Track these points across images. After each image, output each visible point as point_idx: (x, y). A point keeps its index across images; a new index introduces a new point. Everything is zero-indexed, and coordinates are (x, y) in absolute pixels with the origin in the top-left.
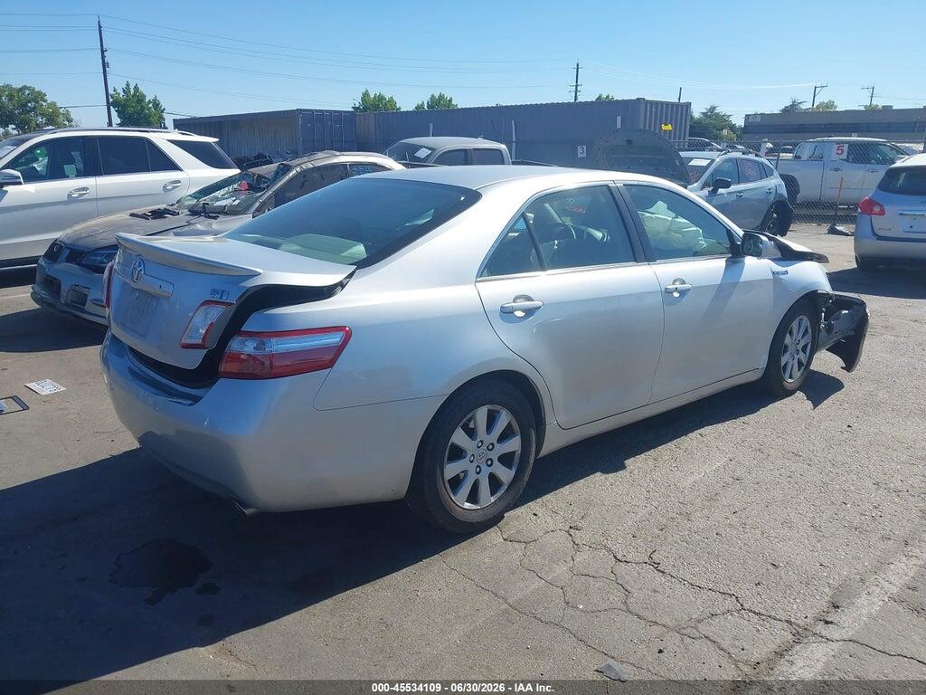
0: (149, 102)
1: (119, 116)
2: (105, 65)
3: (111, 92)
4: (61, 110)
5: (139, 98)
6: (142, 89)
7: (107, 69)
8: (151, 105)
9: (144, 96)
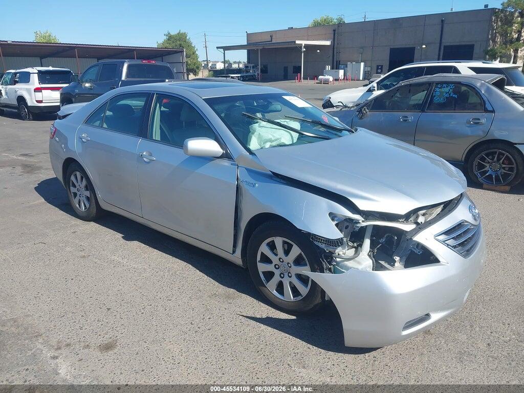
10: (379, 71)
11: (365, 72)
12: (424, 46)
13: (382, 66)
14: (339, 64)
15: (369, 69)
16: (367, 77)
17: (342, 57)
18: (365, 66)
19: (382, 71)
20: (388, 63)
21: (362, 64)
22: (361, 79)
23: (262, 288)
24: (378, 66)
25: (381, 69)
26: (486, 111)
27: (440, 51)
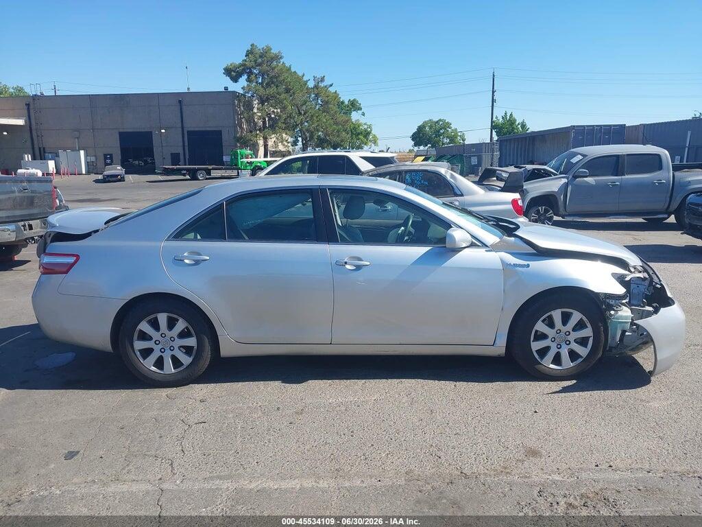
0: (519, 124)
1: (498, 136)
2: (493, 101)
3: (494, 119)
4: (459, 134)
5: (512, 122)
6: (515, 116)
7: (495, 104)
8: (519, 126)
9: (515, 120)
10: (108, 161)
11: (88, 164)
12: (163, 131)
13: (111, 155)
14: (45, 152)
15: (93, 159)
16: (91, 170)
17: (49, 142)
18: (86, 155)
19: (112, 161)
20: (120, 152)
21: (82, 152)
22: (84, 172)
23: (538, 367)
24: (105, 156)
25: (111, 158)
26: (456, 195)
27: (183, 137)
